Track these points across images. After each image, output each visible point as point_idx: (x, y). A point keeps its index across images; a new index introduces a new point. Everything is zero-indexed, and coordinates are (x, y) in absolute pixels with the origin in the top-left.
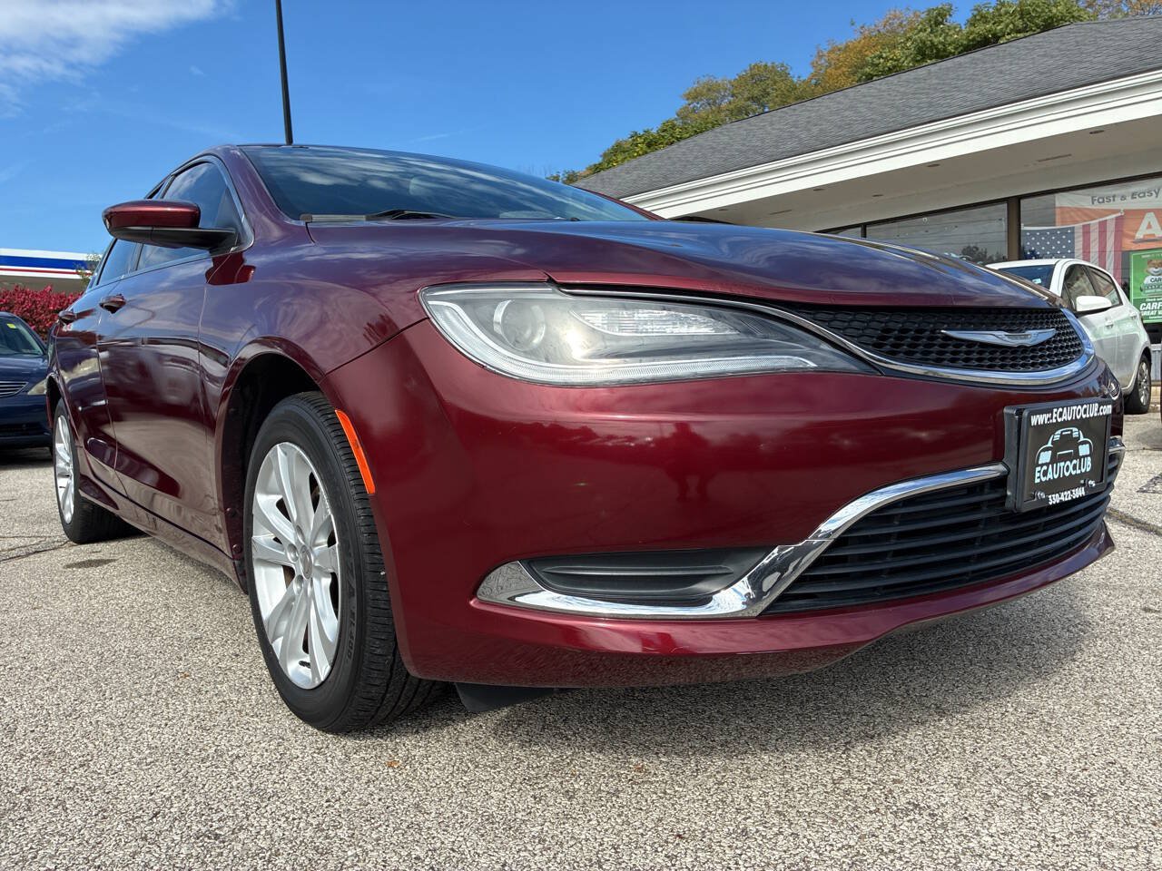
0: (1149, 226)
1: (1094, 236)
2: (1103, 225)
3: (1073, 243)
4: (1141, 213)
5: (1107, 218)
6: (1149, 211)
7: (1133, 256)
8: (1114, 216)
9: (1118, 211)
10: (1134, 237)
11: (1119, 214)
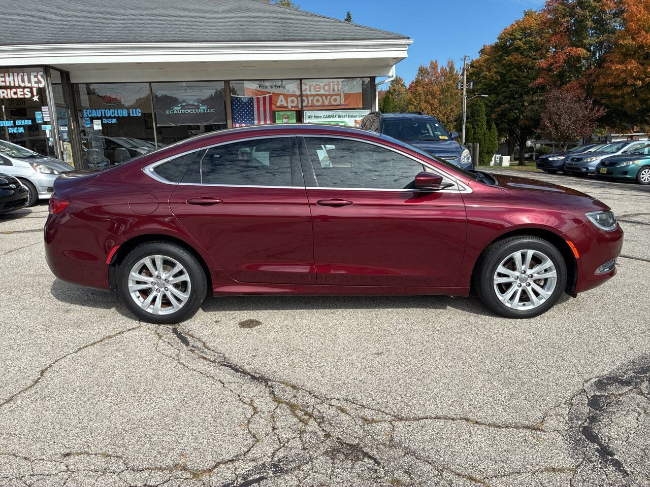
0: (281, 101)
1: (261, 102)
2: (264, 98)
3: (253, 105)
4: (278, 95)
5: (266, 95)
6: (282, 94)
7: (276, 113)
8: (269, 95)
9: (270, 93)
10: (276, 105)
11: (270, 95)
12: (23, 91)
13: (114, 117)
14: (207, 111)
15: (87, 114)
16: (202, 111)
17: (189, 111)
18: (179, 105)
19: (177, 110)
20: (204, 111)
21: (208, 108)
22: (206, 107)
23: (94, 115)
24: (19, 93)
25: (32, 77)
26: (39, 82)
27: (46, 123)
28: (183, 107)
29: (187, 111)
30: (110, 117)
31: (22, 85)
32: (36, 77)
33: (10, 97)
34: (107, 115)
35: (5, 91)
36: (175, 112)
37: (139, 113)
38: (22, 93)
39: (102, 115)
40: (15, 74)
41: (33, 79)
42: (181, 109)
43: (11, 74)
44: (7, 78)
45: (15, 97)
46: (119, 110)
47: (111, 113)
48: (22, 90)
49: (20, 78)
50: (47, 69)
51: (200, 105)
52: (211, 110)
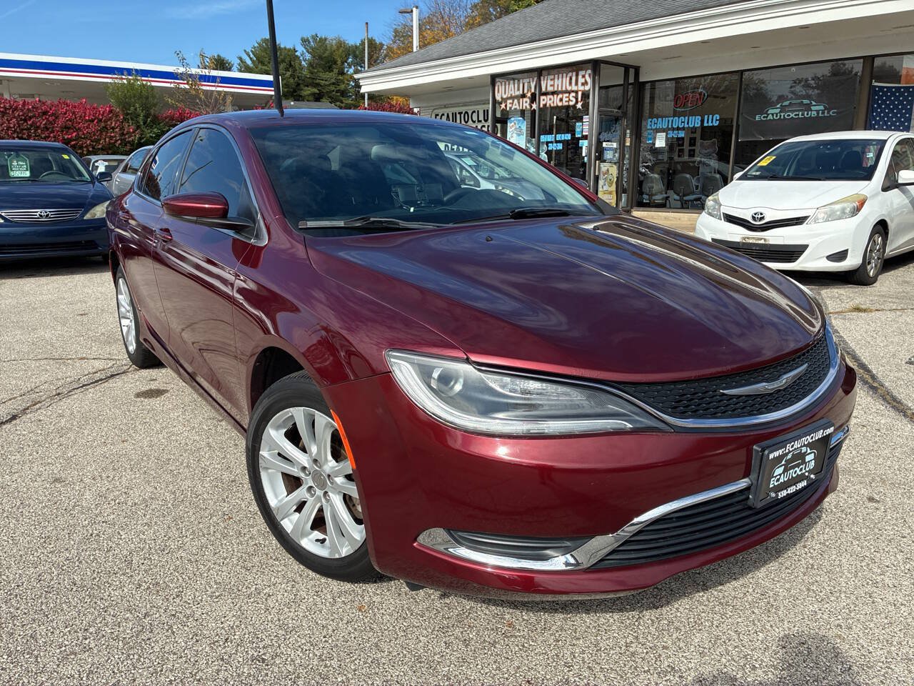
12: (569, 97)
13: (683, 129)
14: (823, 113)
15: (651, 126)
16: (814, 114)
17: (792, 115)
18: (778, 106)
19: (773, 114)
20: (818, 113)
21: (826, 108)
22: (822, 108)
23: (659, 126)
24: (565, 99)
25: (580, 77)
26: (585, 83)
27: (585, 137)
28: (783, 109)
29: (789, 115)
30: (678, 129)
31: (569, 88)
32: (584, 76)
33: (555, 105)
34: (674, 126)
35: (551, 97)
36: (770, 117)
37: (717, 120)
38: (567, 99)
39: (668, 126)
40: (565, 75)
41: (581, 80)
42: (780, 112)
43: (560, 75)
44: (556, 80)
45: (560, 104)
46: (690, 118)
47: (680, 123)
48: (567, 95)
49: (568, 79)
50: (595, 65)
51: (814, 103)
52: (831, 113)
